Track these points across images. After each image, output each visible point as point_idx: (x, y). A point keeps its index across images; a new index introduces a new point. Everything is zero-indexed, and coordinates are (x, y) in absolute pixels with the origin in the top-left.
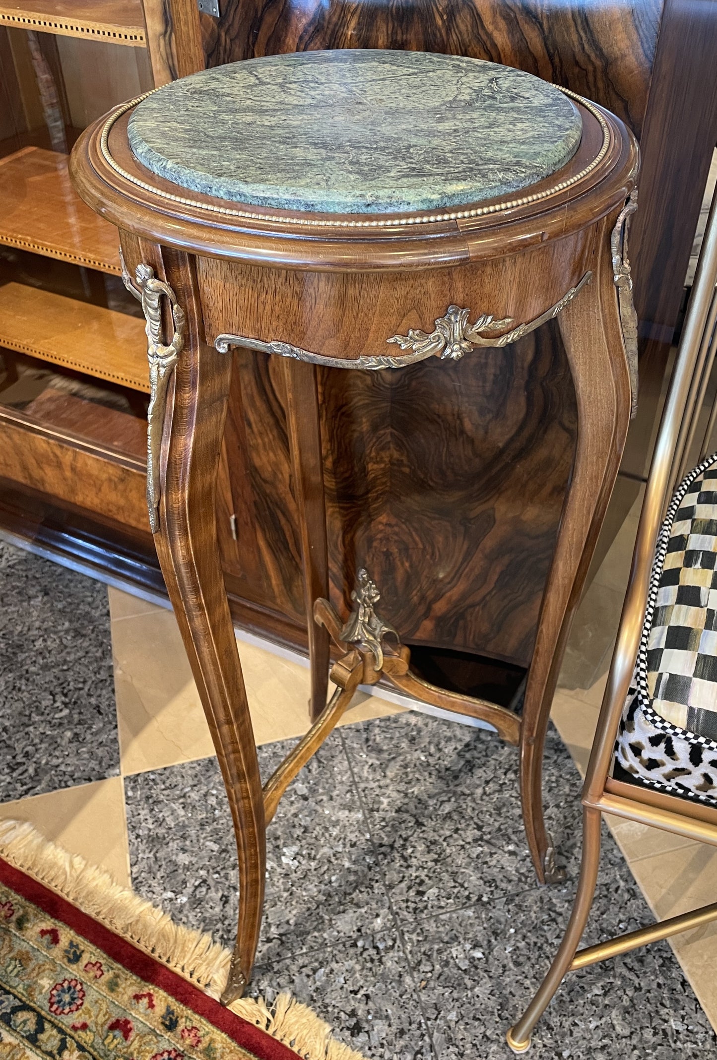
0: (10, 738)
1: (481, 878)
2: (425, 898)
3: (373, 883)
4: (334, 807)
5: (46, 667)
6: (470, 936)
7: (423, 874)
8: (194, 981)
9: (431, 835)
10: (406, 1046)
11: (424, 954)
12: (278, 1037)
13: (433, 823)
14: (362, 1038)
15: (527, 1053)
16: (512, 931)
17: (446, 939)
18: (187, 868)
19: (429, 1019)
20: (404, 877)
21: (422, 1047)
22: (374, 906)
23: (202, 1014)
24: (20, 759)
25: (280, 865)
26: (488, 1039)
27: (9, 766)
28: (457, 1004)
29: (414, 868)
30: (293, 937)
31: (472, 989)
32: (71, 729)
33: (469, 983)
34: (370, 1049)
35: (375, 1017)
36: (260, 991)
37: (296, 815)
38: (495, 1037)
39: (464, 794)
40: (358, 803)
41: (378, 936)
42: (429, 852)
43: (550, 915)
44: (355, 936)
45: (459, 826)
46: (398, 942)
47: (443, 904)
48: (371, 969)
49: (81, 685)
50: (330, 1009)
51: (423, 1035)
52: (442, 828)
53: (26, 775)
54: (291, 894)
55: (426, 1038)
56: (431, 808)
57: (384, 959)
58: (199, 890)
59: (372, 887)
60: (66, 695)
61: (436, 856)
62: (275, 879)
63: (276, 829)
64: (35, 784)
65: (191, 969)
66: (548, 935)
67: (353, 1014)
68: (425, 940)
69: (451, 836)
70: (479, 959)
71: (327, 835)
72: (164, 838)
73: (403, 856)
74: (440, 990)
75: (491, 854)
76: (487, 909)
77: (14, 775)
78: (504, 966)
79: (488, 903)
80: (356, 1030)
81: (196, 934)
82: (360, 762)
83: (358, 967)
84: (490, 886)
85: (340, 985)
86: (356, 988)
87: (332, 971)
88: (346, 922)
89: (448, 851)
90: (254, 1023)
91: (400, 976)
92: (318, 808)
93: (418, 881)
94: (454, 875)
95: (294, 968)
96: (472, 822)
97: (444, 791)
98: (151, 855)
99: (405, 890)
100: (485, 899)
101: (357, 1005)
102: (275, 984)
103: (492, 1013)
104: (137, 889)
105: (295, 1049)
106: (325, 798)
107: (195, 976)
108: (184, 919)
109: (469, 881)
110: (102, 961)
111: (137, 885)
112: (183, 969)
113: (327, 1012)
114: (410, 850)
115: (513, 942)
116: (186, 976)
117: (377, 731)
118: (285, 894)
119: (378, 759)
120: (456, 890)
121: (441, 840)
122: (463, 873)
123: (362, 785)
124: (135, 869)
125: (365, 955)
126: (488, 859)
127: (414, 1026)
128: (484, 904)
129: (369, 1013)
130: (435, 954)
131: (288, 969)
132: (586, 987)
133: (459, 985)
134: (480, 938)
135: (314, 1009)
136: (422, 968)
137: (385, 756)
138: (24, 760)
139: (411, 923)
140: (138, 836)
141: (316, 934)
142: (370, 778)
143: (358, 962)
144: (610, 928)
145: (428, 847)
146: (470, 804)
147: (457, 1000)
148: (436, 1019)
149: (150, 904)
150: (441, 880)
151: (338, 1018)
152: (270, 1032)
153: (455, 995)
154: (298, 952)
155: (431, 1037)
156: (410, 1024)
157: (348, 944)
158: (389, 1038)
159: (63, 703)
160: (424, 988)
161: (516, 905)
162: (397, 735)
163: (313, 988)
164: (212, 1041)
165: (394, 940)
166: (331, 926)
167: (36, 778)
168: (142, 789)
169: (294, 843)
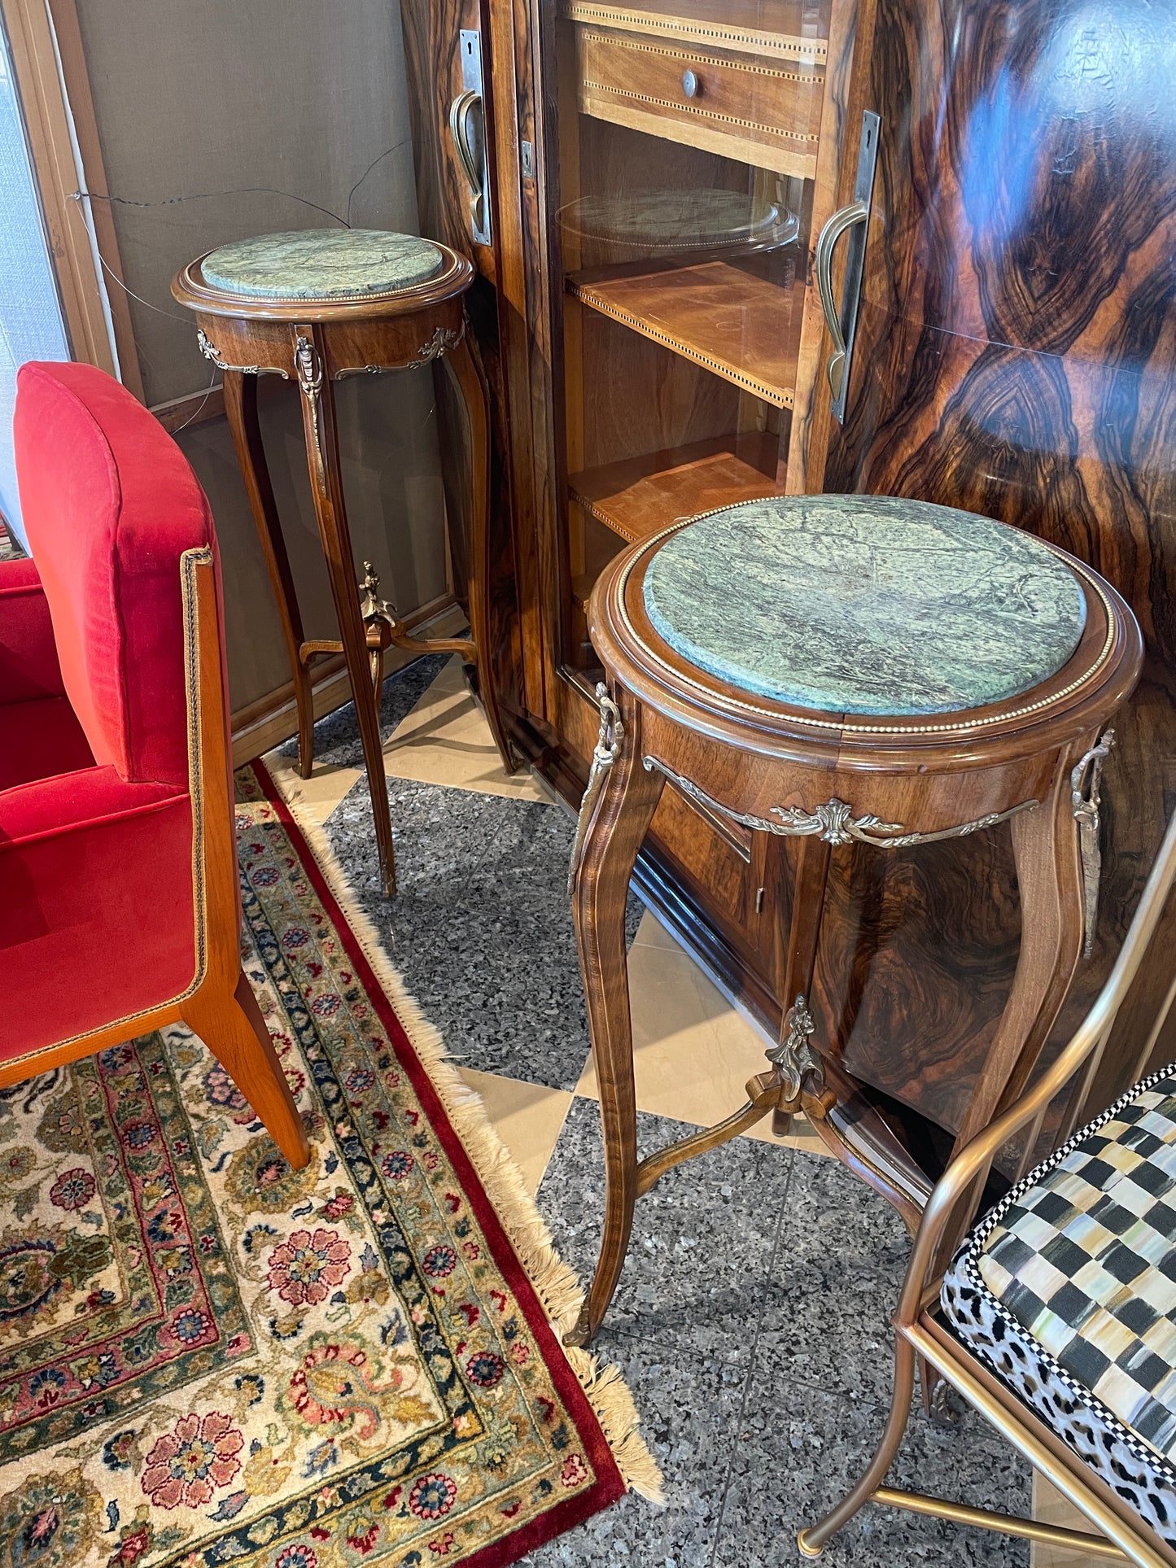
0: (501, 1014)
1: (861, 1373)
2: (793, 1360)
3: (749, 1316)
4: (748, 1224)
5: (558, 963)
6: (818, 1420)
7: (802, 1336)
8: (546, 1308)
9: (832, 1304)
10: (700, 1481)
11: (763, 1409)
12: (590, 1400)
13: (840, 1293)
14: (663, 1448)
15: (813, 1561)
16: (864, 1442)
17: (792, 1409)
18: (588, 1206)
19: (734, 1471)
20: (782, 1327)
21: (714, 1491)
22: (739, 1338)
23: (537, 1341)
24: (500, 1036)
25: (670, 1250)
26: (781, 1524)
27: (489, 1039)
28: (769, 1474)
29: (797, 1325)
30: (649, 1321)
31: (791, 1470)
32: (552, 1029)
33: (792, 1463)
34: (666, 1461)
35: (685, 1437)
36: (597, 1351)
37: (708, 1212)
38: (789, 1526)
39: (890, 1283)
40: (775, 1233)
41: (728, 1367)
42: (820, 1318)
43: (913, 1450)
44: (706, 1354)
45: (866, 1311)
46: (744, 1383)
47: (807, 1375)
48: (704, 1392)
49: (579, 993)
50: (649, 1404)
51: (720, 1481)
52: (847, 1303)
53: (498, 1053)
54: (667, 1282)
55: (723, 1486)
56: (847, 1277)
57: (721, 1391)
58: (589, 1232)
59: (746, 1319)
60: (562, 996)
61: (826, 1326)
62: (660, 1261)
63: (684, 1215)
64: (501, 1064)
65: (548, 1296)
66: (900, 1468)
67: (667, 1421)
68: (771, 1398)
69: (852, 1316)
70: (814, 1447)
71: (729, 1246)
72: (582, 1169)
73: (791, 1307)
74: (760, 1452)
75: (885, 1357)
76: (850, 1406)
77: (490, 1048)
78: (836, 1469)
79: (855, 1401)
80: (662, 1437)
81: (566, 1269)
82: (798, 1194)
83: (693, 1383)
84: (865, 1387)
85: (668, 1389)
86: (682, 1401)
87: (668, 1372)
88: (704, 1337)
89: (841, 1328)
90: (578, 1376)
91: (729, 1416)
92: (734, 1217)
93: (794, 1339)
94: (834, 1354)
95: (636, 1350)
96: (882, 1314)
97: (870, 1269)
98: (564, 1178)
99: (777, 1340)
100: (853, 1395)
101: (675, 1416)
102: (612, 1353)
103: (799, 1504)
104: (539, 1202)
105: (600, 1419)
106: (745, 1211)
107: (549, 1304)
108: (564, 1250)
109: (846, 1369)
110: (481, 1248)
111: (541, 1198)
112: (542, 1292)
113: (645, 1405)
114: (802, 1306)
115: (858, 1452)
116: (542, 1301)
117: (832, 1172)
118: (662, 1279)
119: (817, 1201)
120: (827, 1370)
121: (840, 1314)
122: (844, 1357)
123: (787, 1218)
124: (545, 1183)
125: (706, 1376)
126: (879, 1360)
127: (717, 1468)
128: (849, 1400)
129: (682, 1430)
130: (773, 1416)
131: (630, 1346)
132: (910, 1540)
133: (781, 1458)
134: (826, 1428)
135: (635, 1395)
136: (753, 1421)
137: (827, 1201)
138: (503, 1039)
139: (765, 1375)
140: (561, 1155)
141: (671, 1331)
142: (800, 1215)
143: (696, 1379)
144: (972, 1501)
145: (822, 1313)
146: (890, 1295)
147: (771, 1471)
148: (741, 1475)
149: (543, 1220)
150: (817, 1351)
151: (651, 1417)
152: (587, 1391)
153: (772, 1465)
154: (647, 1337)
155: (727, 1487)
156: (714, 1464)
157: (695, 1357)
158: (688, 1464)
159: (557, 1002)
160: (745, 1440)
161: (883, 1420)
162: (852, 1187)
163: (644, 1377)
164: (534, 1367)
165: (741, 1380)
166: (688, 1332)
167: (504, 1060)
168: (585, 1114)
169: (693, 1237)
